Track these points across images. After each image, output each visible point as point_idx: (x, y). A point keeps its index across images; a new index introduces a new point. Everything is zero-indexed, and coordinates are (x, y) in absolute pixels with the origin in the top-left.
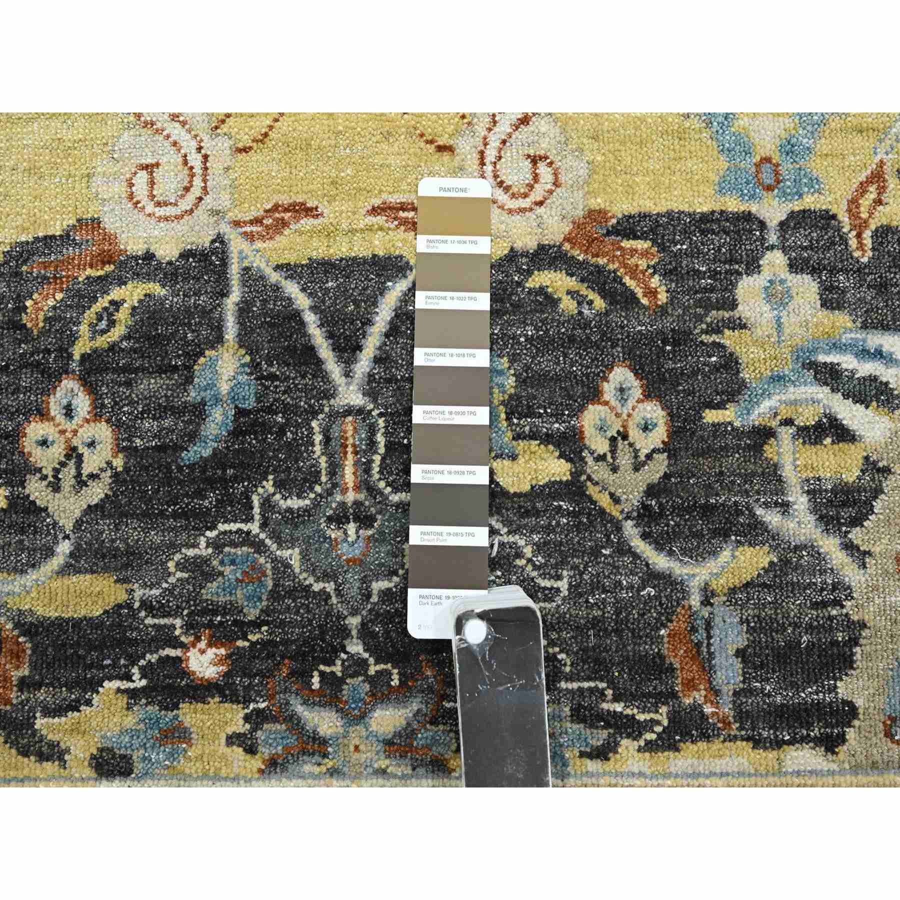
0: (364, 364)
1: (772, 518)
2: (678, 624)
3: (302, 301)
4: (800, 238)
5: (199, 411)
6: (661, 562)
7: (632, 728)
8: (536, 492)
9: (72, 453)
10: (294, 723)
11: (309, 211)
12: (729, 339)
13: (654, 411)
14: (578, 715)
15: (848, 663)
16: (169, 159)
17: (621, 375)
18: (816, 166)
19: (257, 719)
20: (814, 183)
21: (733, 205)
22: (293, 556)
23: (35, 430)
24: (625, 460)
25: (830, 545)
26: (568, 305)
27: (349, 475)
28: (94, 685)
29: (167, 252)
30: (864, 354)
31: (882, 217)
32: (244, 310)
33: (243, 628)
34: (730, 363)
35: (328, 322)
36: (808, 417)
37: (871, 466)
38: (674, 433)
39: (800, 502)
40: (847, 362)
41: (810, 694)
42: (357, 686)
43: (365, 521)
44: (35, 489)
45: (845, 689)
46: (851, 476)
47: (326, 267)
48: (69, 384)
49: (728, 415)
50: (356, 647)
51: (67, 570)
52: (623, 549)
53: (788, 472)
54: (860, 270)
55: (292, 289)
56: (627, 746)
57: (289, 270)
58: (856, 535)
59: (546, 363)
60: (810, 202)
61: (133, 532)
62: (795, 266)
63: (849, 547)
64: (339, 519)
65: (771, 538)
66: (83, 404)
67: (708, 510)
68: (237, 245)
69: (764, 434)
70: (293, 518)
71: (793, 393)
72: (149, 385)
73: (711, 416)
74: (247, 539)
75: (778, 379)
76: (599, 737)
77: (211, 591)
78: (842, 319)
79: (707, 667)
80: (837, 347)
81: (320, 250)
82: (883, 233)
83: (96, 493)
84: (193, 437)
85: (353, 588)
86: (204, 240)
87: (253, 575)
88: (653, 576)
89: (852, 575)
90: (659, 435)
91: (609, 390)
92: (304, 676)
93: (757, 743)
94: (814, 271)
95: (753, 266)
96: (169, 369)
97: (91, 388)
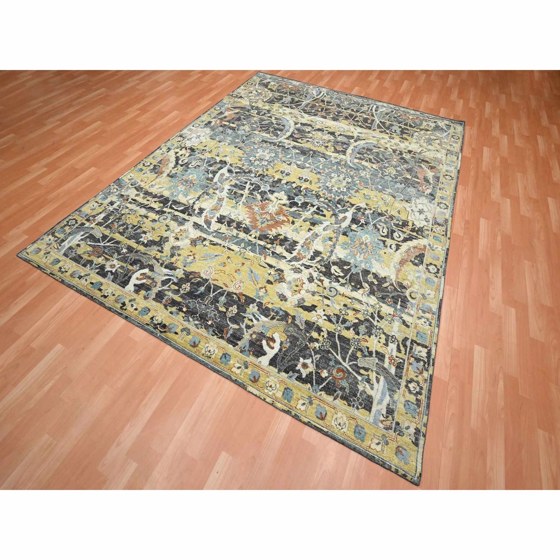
0: (214, 294)
1: (241, 324)
2: (227, 329)
3: (212, 287)
4: (259, 304)
5: (198, 291)
6: (229, 322)
7: (217, 335)
8: (222, 311)
9: (186, 288)
10: (188, 318)
11: (218, 281)
12: (247, 308)
13: (236, 311)
14: (213, 331)
15: (240, 340)
16: (209, 271)
17: (236, 306)
18: (264, 299)
19: (185, 316)
20: (263, 300)
21: (254, 298)
22: (198, 305)
23: (184, 285)
24: (231, 313)
25: (245, 330)
26: (235, 298)
27: (207, 302)
28: (174, 306)
29: (204, 278)
30: (258, 316)
31: (267, 306)
32: (207, 285)
33: (190, 308)
34: (246, 310)
35: (214, 289)
36: (250, 318)
37: (253, 325)
38: (237, 313)
39: (244, 324)
40: (256, 316)
41: (235, 341)
42: (196, 318)
43: (206, 306)
44: (181, 289)
45: (238, 342)
46: (251, 325)
47: (216, 285)
48: (189, 283)
49: (243, 314)
50: (198, 315)
51: (179, 297)
52: (226, 320)
53: (245, 322)
54: (262, 309)
55: (212, 286)
56: (216, 336)
57: (213, 284)
58: (248, 330)
59: (229, 302)
60: (262, 301)
61: (186, 297)
62: (257, 306)
63: (247, 331)
64: (204, 305)
65: (240, 326)
66: (189, 285)
67: (236, 321)
68: (210, 280)
69: (245, 317)
70: (200, 303)
71: (250, 316)
72: (195, 287)
73: (241, 313)
74: (195, 302)
75: (249, 314)
76: (214, 334)
77: (189, 304)
78: (258, 312)
79: (227, 333)
80: (256, 314)
81: (217, 284)
82: (266, 307)
83: (185, 292)
84: (196, 292)
85: (201, 310)
86: (208, 278)
87: (194, 305)
88: (227, 323)
89: (245, 333)
90: (235, 313)
91: (234, 307)
92: (192, 315)
93: (227, 342)
94: (258, 307)
95: (253, 304)
96: (198, 286)
97: (191, 284)
